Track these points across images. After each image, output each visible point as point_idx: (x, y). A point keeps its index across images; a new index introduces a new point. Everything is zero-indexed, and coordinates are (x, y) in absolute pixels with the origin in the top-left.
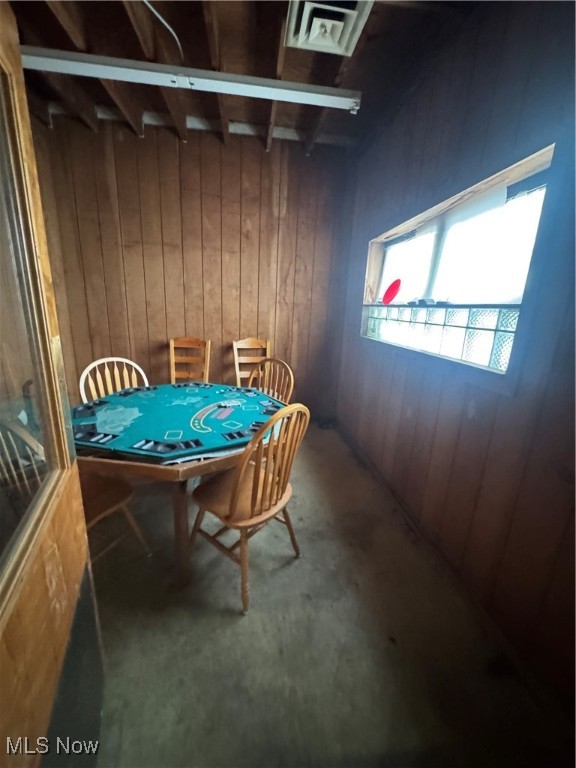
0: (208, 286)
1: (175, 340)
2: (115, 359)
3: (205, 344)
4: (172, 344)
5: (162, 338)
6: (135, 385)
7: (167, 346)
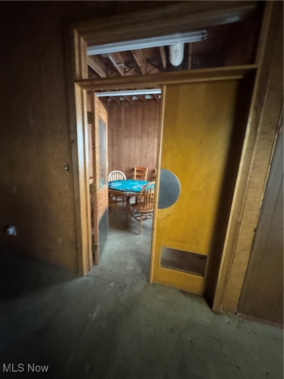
0: (149, 150)
1: (137, 168)
2: (118, 171)
3: (146, 169)
4: (136, 169)
5: (132, 167)
6: (122, 179)
7: (134, 170)
